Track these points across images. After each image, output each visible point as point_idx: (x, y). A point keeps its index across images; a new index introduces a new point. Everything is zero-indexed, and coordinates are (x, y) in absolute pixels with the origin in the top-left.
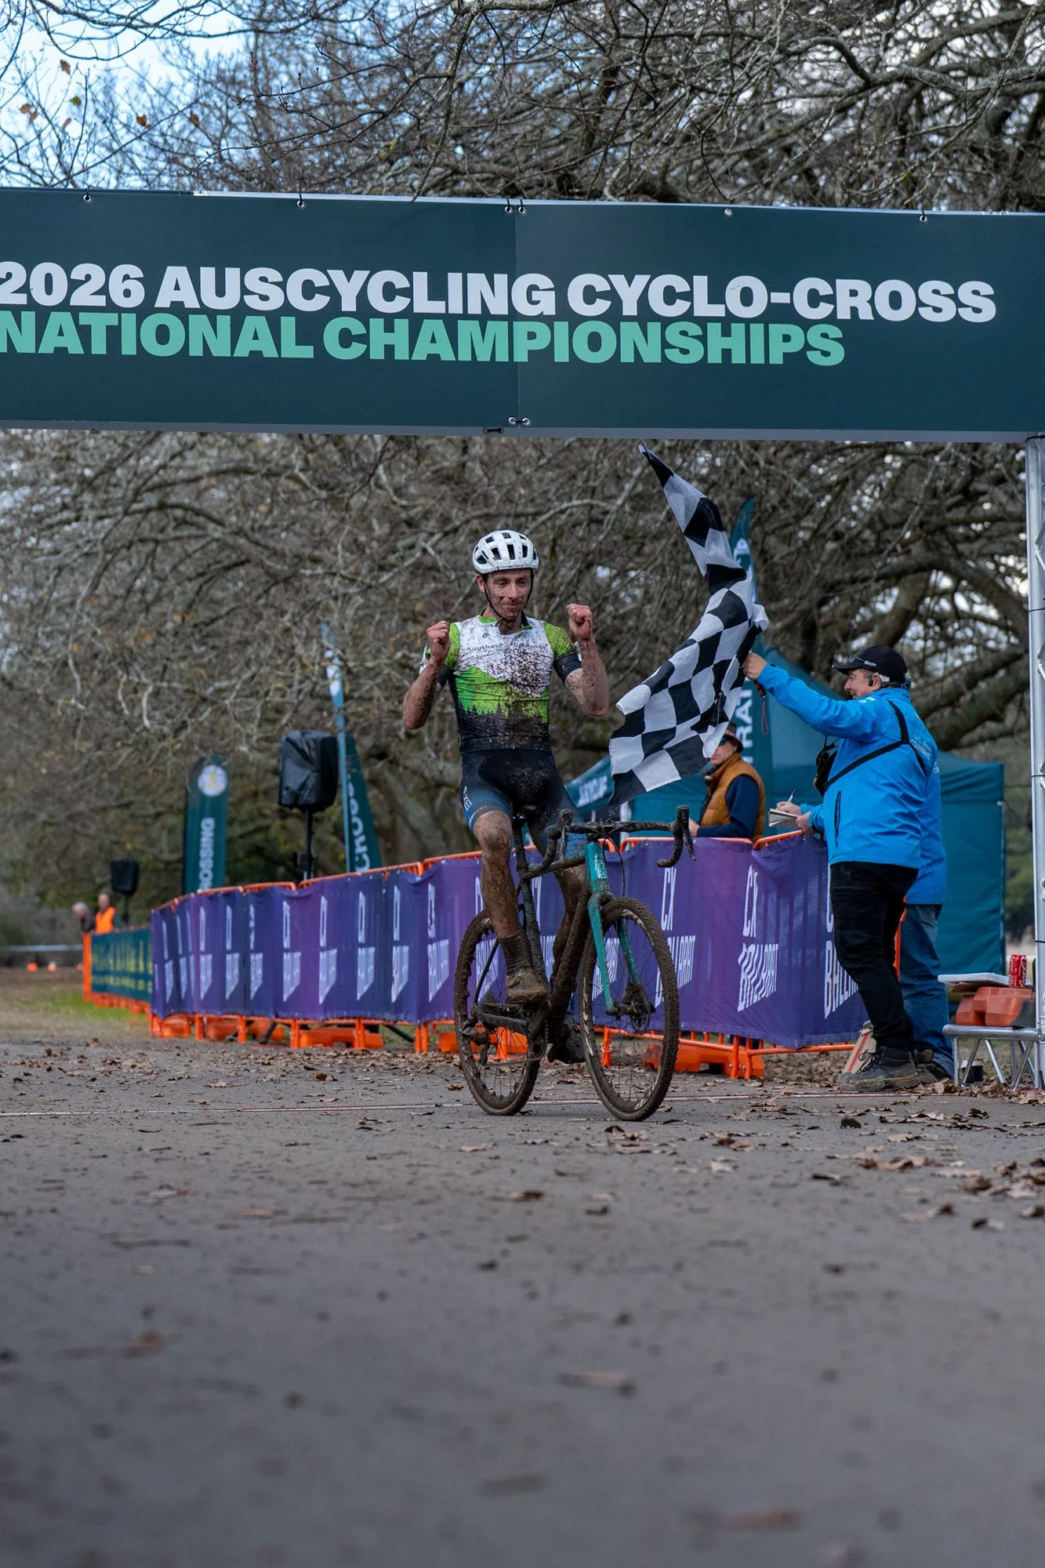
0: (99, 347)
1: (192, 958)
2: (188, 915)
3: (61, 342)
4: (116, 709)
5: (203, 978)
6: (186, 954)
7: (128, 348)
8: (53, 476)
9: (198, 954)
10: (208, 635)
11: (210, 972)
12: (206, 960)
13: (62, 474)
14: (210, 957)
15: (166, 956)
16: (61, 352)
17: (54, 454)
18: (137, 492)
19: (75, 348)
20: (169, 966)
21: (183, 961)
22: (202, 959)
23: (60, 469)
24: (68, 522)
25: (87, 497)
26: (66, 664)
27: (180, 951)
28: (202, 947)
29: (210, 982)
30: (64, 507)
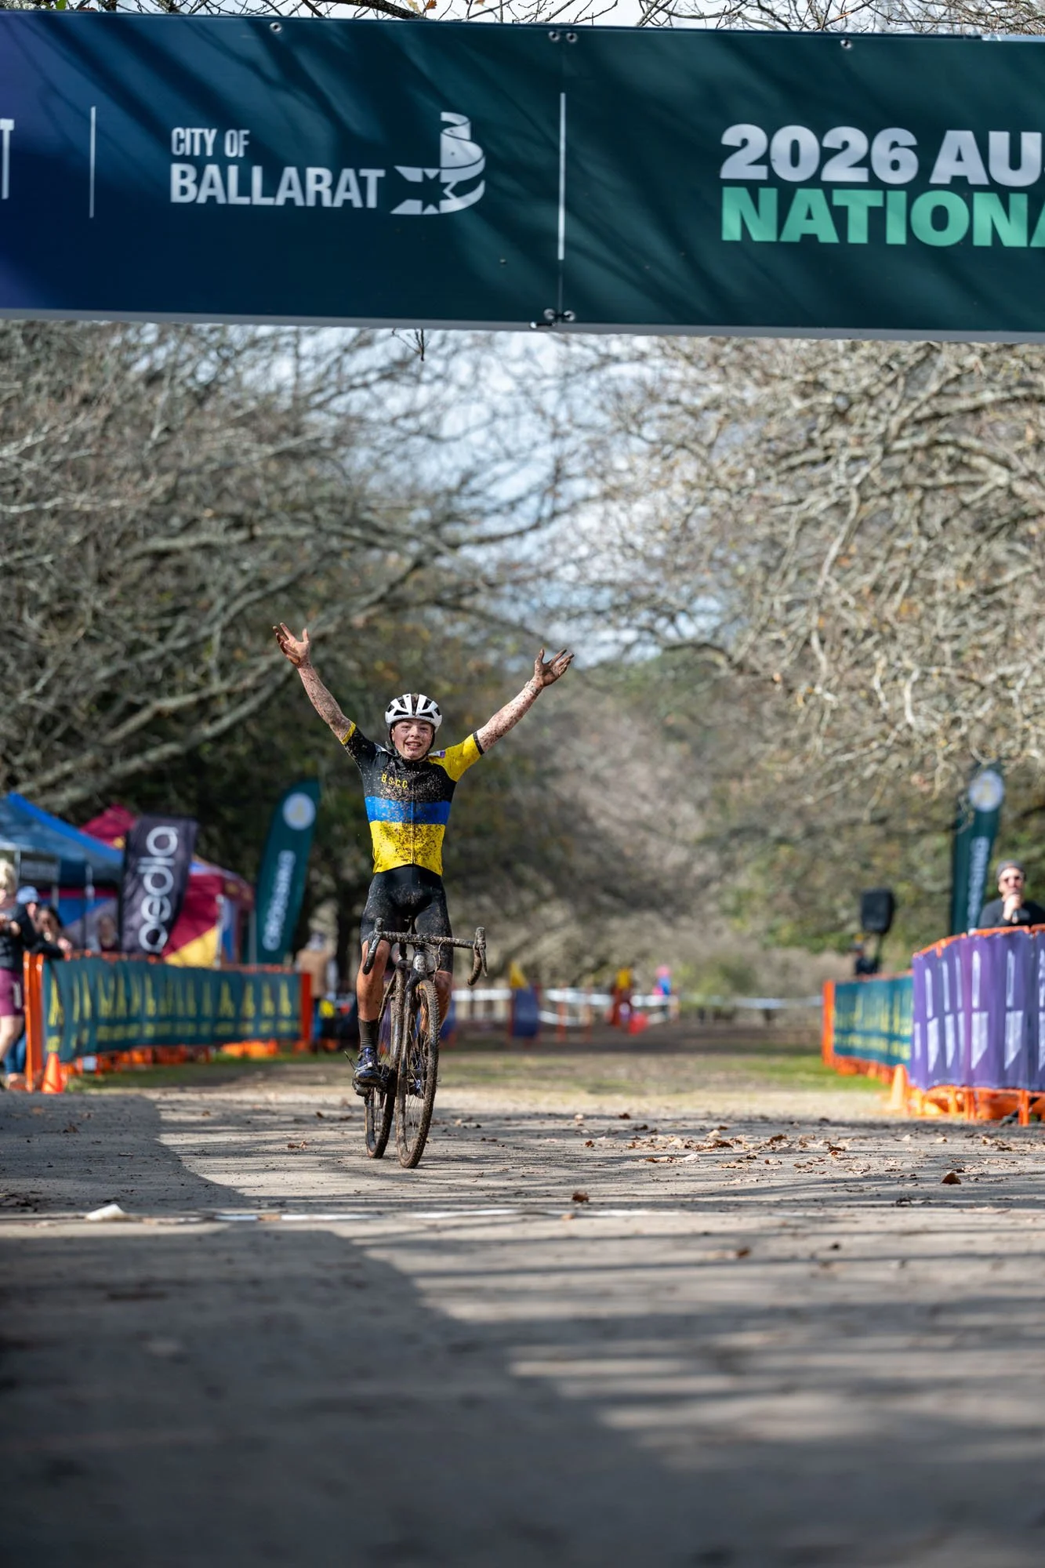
0: (858, 234)
1: (961, 1017)
2: (958, 961)
3: (810, 228)
4: (871, 699)
5: (975, 1041)
6: (954, 1011)
7: (896, 235)
8: (798, 404)
9: (970, 1011)
10: (988, 607)
11: (984, 1034)
12: (979, 1019)
13: (807, 403)
14: (985, 1015)
15: (930, 1013)
16: (809, 239)
17: (799, 378)
18: (903, 426)
19: (828, 234)
20: (933, 1026)
21: (949, 1020)
22: (976, 1017)
23: (804, 396)
24: (814, 464)
25: (838, 433)
26: (807, 643)
27: (947, 1006)
28: (975, 1003)
29: (984, 1046)
30: (811, 443)
